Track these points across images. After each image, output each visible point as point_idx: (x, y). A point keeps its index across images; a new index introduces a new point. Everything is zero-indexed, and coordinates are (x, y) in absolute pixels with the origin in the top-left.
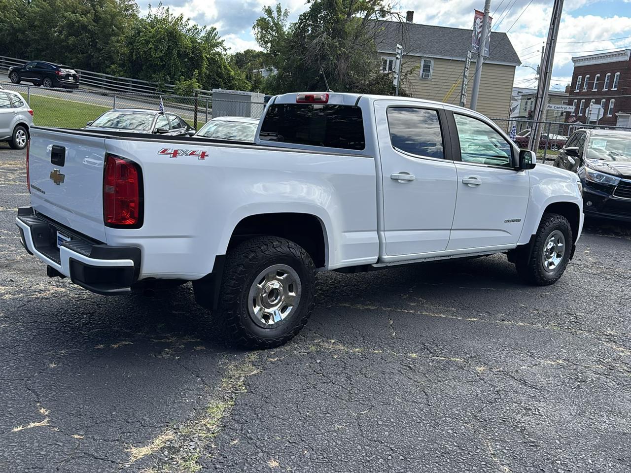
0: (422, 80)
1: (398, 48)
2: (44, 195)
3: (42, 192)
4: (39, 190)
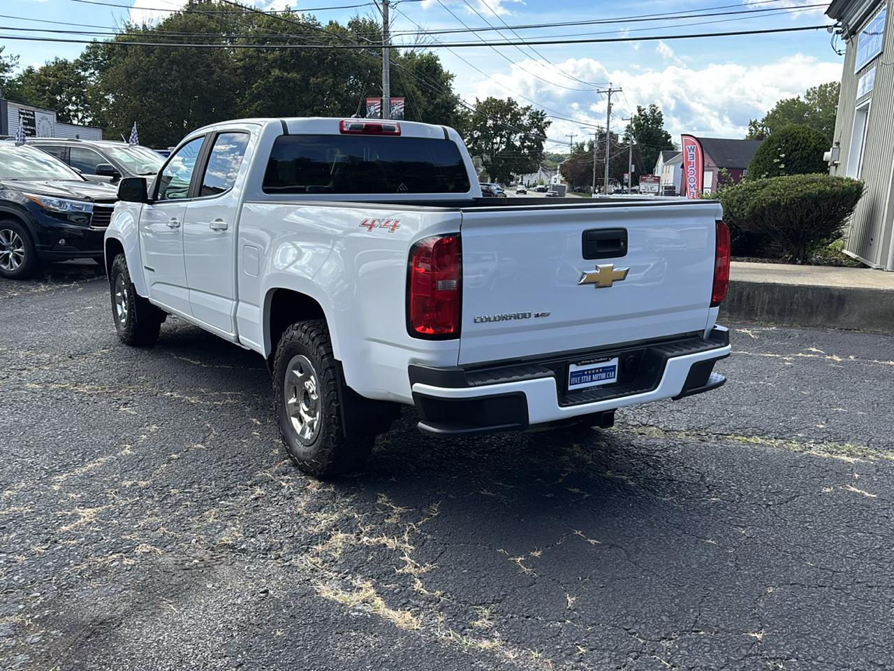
2: (541, 320)
3: (537, 316)
4: (524, 316)
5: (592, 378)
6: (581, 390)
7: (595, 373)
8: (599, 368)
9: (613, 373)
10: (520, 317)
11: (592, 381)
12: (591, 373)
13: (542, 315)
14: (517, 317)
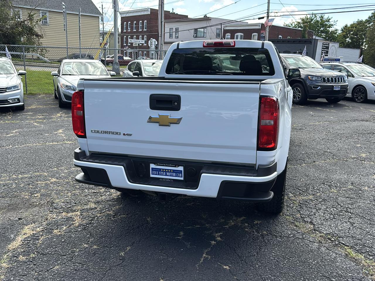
0: (42, 25)
1: (63, 5)
2: (126, 137)
3: (124, 134)
4: (117, 133)
5: (166, 174)
6: (159, 178)
7: (168, 172)
8: (171, 170)
9: (181, 174)
10: (115, 133)
11: (166, 175)
12: (166, 171)
13: (127, 134)
14: (113, 133)
